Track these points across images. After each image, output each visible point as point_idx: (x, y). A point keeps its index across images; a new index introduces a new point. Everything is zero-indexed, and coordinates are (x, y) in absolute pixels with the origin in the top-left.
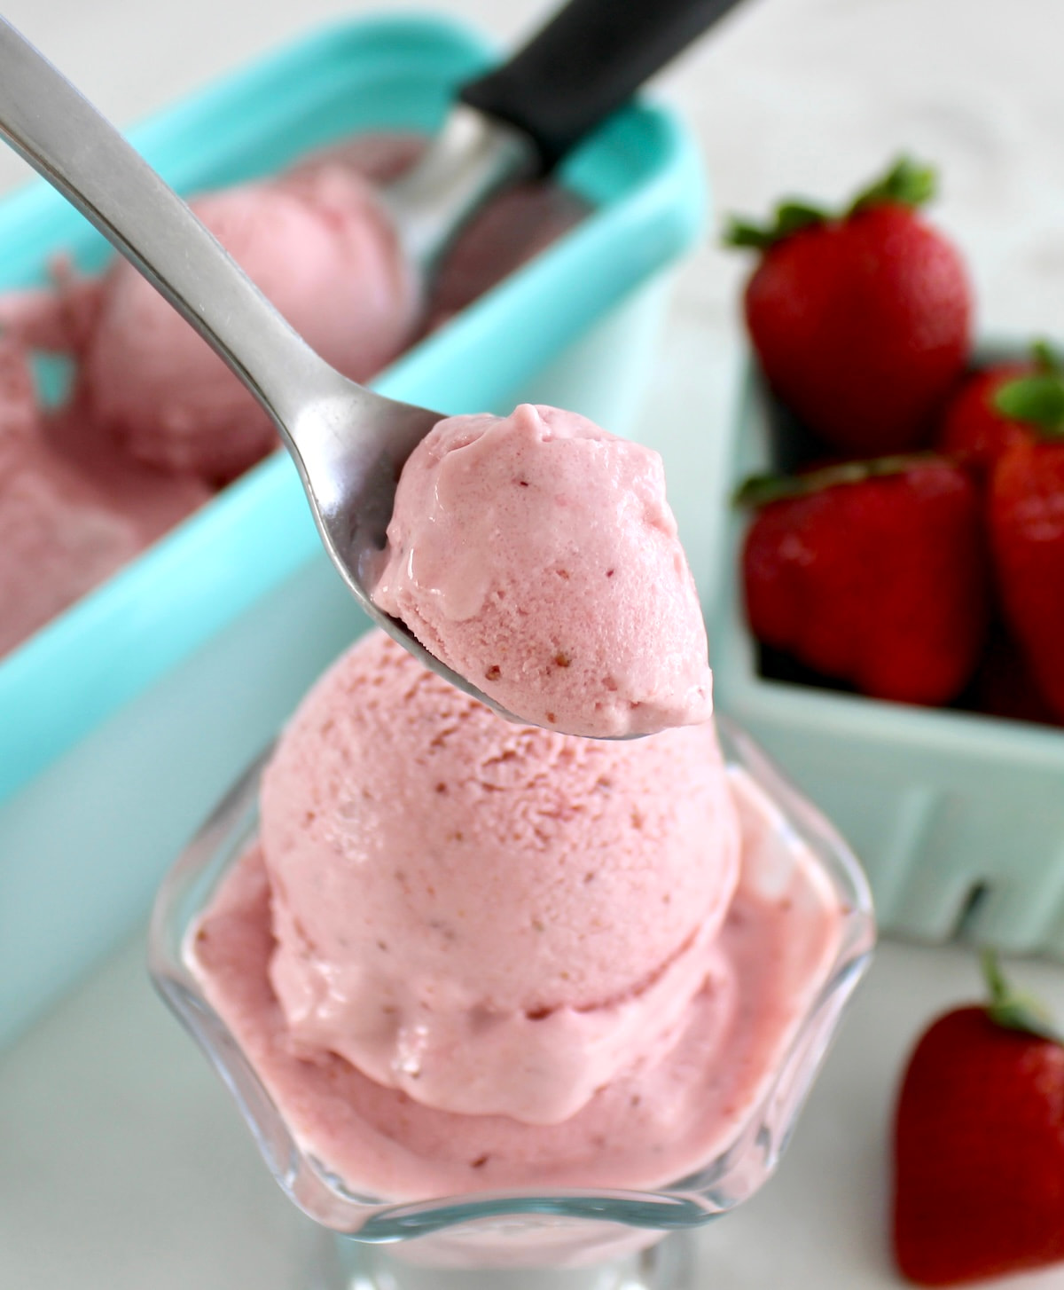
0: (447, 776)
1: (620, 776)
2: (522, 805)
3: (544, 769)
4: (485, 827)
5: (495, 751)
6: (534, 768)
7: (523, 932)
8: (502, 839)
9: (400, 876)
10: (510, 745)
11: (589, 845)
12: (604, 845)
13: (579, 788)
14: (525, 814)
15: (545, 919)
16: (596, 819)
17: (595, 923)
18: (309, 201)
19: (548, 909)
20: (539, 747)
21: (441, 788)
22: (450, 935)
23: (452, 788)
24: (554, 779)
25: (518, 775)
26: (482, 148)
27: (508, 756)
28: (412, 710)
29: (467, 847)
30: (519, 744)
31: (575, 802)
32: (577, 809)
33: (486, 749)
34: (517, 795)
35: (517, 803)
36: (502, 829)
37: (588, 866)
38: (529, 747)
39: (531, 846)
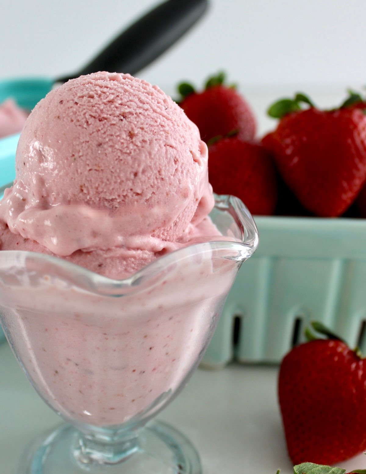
8: (72, 120)
11: (104, 133)
23: (65, 102)
35: (85, 109)
37: (102, 141)
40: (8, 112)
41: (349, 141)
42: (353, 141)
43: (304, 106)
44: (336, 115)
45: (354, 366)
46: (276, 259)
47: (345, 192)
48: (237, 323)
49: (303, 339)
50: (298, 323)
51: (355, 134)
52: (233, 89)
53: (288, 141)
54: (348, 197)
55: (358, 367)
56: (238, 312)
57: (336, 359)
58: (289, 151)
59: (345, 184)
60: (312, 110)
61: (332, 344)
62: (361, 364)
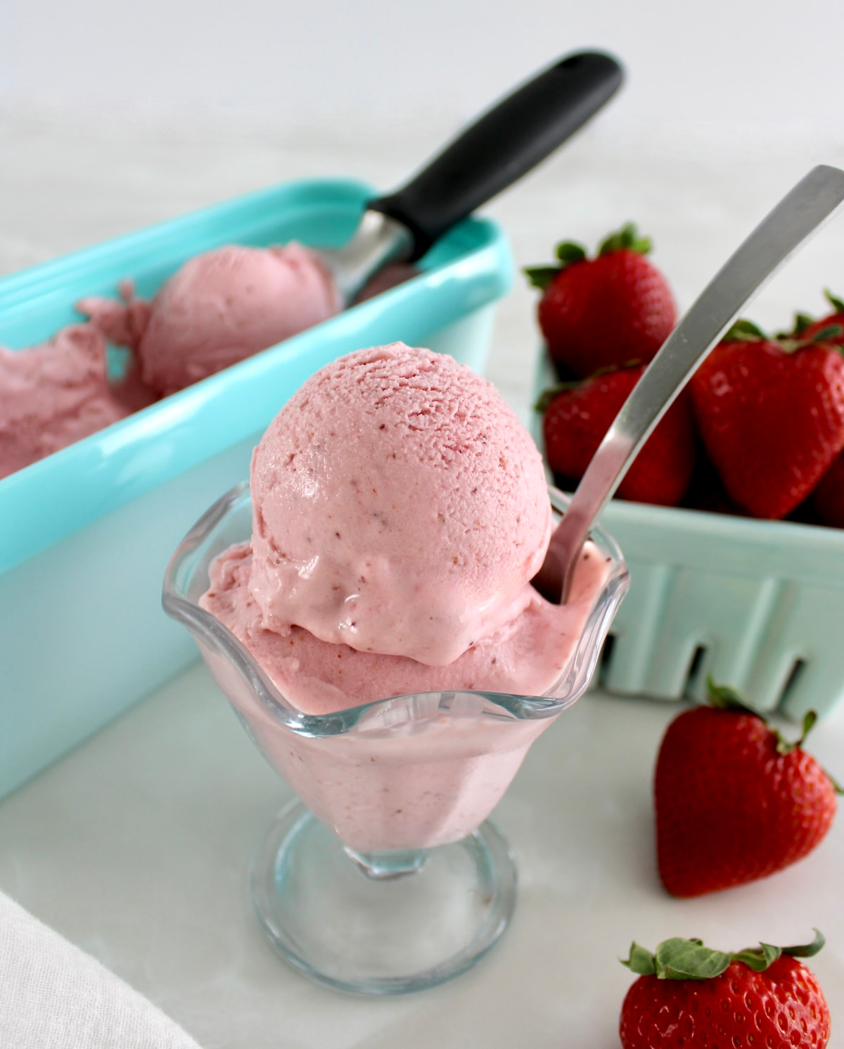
0: (387, 420)
1: (492, 433)
2: (434, 440)
3: (447, 421)
4: (410, 449)
5: (417, 409)
6: (441, 419)
7: (433, 522)
8: (421, 460)
9: (354, 483)
10: (427, 405)
11: (474, 470)
12: (484, 472)
13: (468, 435)
14: (435, 445)
15: (447, 516)
16: (478, 455)
17: (477, 522)
18: (278, 254)
19: (449, 507)
20: (445, 410)
21: (382, 427)
22: (384, 523)
23: (390, 426)
24: (453, 427)
25: (431, 423)
26: (383, 232)
27: (424, 412)
28: (363, 386)
29: (400, 462)
30: (431, 406)
31: (467, 443)
32: (467, 447)
33: (411, 407)
34: (432, 433)
35: (432, 437)
36: (422, 454)
37: (475, 484)
38: (437, 408)
39: (440, 466)
40: (293, 264)
45: (770, 765)
47: (797, 484)
50: (699, 652)
54: (798, 492)
55: (775, 769)
57: (745, 752)
59: (799, 474)
61: (741, 725)
62: (780, 763)
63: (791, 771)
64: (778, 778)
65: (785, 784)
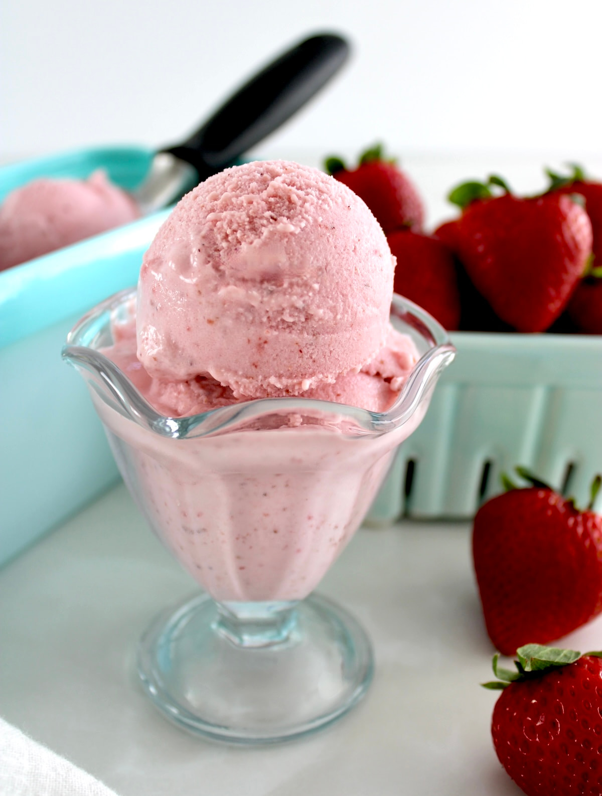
41: (559, 238)
42: (562, 235)
43: (497, 191)
44: (540, 202)
45: (571, 521)
46: (463, 387)
47: (552, 300)
48: (411, 468)
49: (496, 489)
50: (487, 468)
51: (565, 228)
52: (393, 164)
53: (478, 236)
54: (555, 307)
55: (576, 524)
56: (413, 454)
57: (550, 513)
58: (481, 248)
59: (553, 292)
60: (508, 197)
61: (542, 494)
62: (580, 519)
63: (590, 524)
64: (580, 530)
65: (587, 534)
